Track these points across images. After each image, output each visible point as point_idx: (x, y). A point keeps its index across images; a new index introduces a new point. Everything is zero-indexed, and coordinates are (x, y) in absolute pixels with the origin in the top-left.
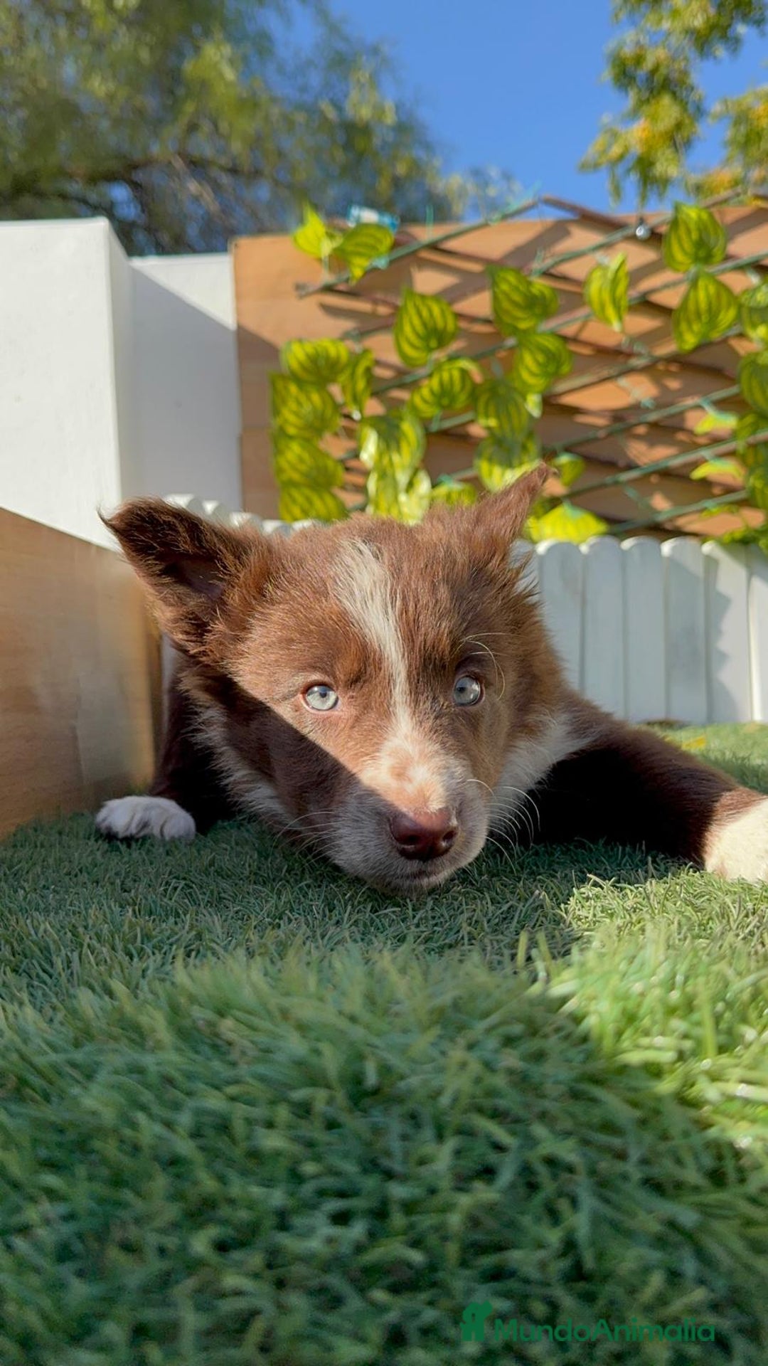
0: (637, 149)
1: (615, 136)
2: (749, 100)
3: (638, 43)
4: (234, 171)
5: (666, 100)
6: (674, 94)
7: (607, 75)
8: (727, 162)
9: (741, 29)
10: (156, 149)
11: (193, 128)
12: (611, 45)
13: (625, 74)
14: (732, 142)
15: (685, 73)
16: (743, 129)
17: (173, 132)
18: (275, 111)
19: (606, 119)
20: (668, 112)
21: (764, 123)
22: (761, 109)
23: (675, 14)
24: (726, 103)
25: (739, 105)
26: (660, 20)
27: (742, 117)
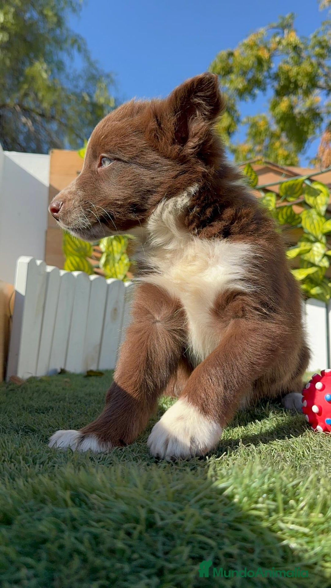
2: (257, 119)
4: (43, 115)
5: (225, 114)
6: (229, 112)
8: (246, 142)
9: (257, 91)
10: (8, 101)
11: (26, 95)
14: (249, 134)
15: (234, 105)
16: (254, 130)
17: (17, 96)
18: (63, 94)
20: (226, 119)
21: (262, 129)
22: (261, 123)
23: (231, 81)
24: (248, 118)
25: (253, 120)
26: (225, 83)
27: (254, 125)
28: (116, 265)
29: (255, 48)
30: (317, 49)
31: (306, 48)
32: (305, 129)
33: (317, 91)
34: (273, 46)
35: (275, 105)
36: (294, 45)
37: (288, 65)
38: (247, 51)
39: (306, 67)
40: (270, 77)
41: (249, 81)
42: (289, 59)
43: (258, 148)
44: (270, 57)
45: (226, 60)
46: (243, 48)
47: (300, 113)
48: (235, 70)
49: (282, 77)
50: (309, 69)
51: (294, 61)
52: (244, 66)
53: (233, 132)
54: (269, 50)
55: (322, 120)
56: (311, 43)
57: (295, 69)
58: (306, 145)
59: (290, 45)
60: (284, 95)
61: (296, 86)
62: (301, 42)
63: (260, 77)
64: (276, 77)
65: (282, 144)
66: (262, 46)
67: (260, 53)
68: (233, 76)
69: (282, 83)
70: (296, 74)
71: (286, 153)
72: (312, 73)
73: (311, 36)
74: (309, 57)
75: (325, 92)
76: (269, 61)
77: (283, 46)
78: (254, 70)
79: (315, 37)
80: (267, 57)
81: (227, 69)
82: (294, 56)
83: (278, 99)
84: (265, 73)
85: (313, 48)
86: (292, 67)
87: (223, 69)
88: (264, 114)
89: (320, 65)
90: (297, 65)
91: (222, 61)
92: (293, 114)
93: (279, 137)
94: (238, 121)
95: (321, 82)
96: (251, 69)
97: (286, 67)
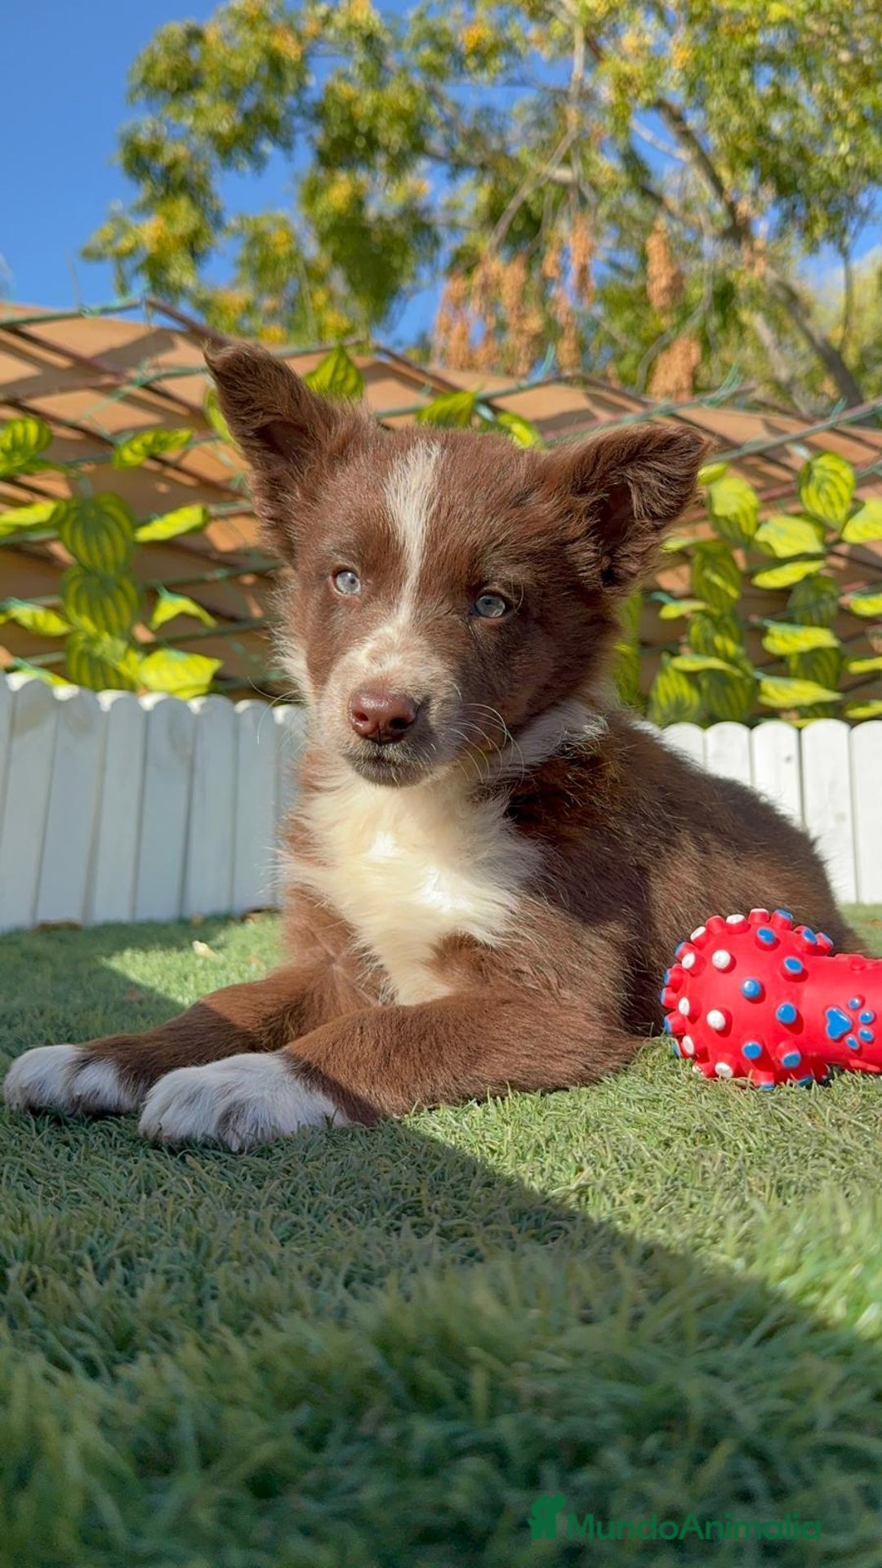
0: (150, 247)
1: (124, 229)
2: (265, 225)
3: (154, 133)
5: (183, 203)
6: (192, 197)
7: (117, 158)
8: (237, 283)
9: (267, 147)
12: (125, 126)
13: (139, 161)
14: (242, 263)
15: (204, 178)
16: (257, 253)
19: (117, 206)
20: (184, 215)
21: (282, 251)
22: (278, 236)
23: (199, 112)
24: (242, 218)
25: (256, 226)
26: (180, 114)
27: (258, 239)
29: (263, 27)
30: (426, 52)
31: (398, 44)
32: (396, 263)
33: (423, 164)
34: (309, 27)
35: (313, 192)
36: (365, 33)
37: (349, 85)
38: (241, 33)
39: (396, 94)
40: (303, 113)
41: (246, 117)
42: (353, 70)
43: (268, 303)
44: (305, 57)
45: (182, 48)
46: (230, 23)
47: (380, 219)
48: (210, 81)
49: (335, 114)
50: (405, 102)
51: (366, 74)
52: (233, 72)
53: (204, 252)
54: (300, 38)
55: (436, 242)
56: (411, 34)
57: (368, 99)
58: (395, 307)
59: (356, 29)
60: (341, 165)
61: (373, 144)
62: (384, 25)
63: (278, 106)
64: (319, 114)
65: (331, 297)
66: (280, 23)
67: (276, 42)
68: (202, 99)
69: (337, 131)
70: (371, 113)
71: (345, 323)
72: (412, 113)
73: (411, 14)
74: (405, 69)
75: (443, 169)
76: (301, 69)
77: (336, 31)
78: (259, 86)
79: (421, 17)
80: (296, 56)
81: (186, 76)
82: (365, 62)
83: (321, 174)
84: (290, 100)
85: (416, 46)
86: (360, 90)
87: (174, 73)
88: (282, 213)
89: (432, 94)
90: (373, 86)
91: (170, 51)
92: (362, 218)
93: (318, 277)
94: (218, 222)
95: (436, 142)
96: (251, 84)
97: (346, 90)
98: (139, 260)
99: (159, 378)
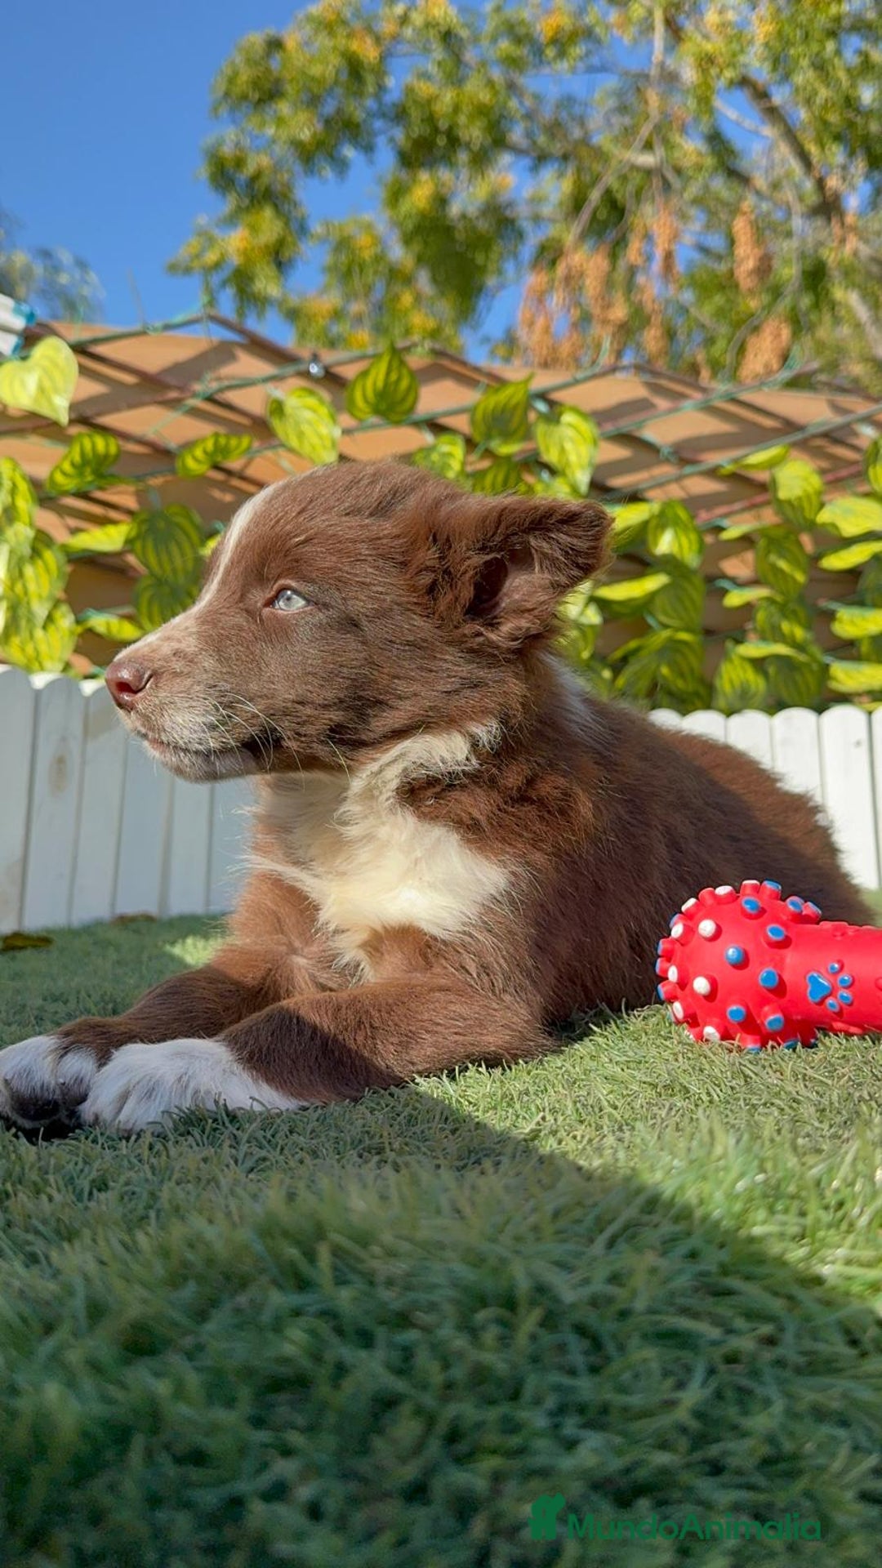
0: (236, 260)
1: (211, 241)
2: (350, 229)
3: (237, 144)
5: (268, 212)
6: (276, 206)
7: (203, 172)
8: (325, 290)
9: (349, 152)
12: (209, 140)
13: (224, 174)
14: (331, 269)
15: (288, 187)
16: (343, 258)
19: (202, 220)
20: (269, 225)
21: (367, 255)
22: (363, 240)
23: (280, 121)
24: (327, 224)
25: (340, 230)
26: (263, 124)
27: (343, 244)
28: (39, 633)
29: (341, 32)
30: (505, 45)
31: (476, 39)
32: (480, 259)
33: (506, 158)
34: (387, 28)
35: (397, 194)
36: (443, 29)
37: (429, 84)
38: (320, 38)
39: (476, 90)
40: (384, 115)
41: (328, 122)
42: (432, 68)
43: (356, 307)
44: (383, 58)
45: (263, 58)
46: (308, 29)
47: (464, 216)
48: (290, 89)
49: (415, 114)
50: (485, 96)
51: (444, 72)
52: (313, 79)
53: (290, 260)
54: (378, 40)
55: (520, 235)
56: (489, 27)
57: (448, 97)
58: (482, 304)
59: (434, 27)
60: (422, 165)
61: (454, 141)
62: (461, 20)
63: (357, 111)
64: (399, 115)
65: (418, 298)
66: (357, 25)
67: (355, 46)
68: (284, 107)
69: (417, 130)
70: (451, 110)
71: (431, 324)
72: (492, 107)
73: (488, 7)
74: (484, 64)
75: (526, 162)
76: (380, 72)
77: (414, 30)
78: (339, 91)
79: (498, 9)
80: (375, 58)
81: (267, 86)
82: (444, 60)
83: (404, 175)
84: (370, 103)
85: (494, 40)
86: (440, 88)
87: (255, 84)
88: (367, 217)
89: (511, 87)
90: (453, 83)
91: (249, 61)
92: (445, 216)
93: (408, 280)
94: (303, 230)
95: (517, 135)
96: (332, 89)
97: (425, 89)
98: (226, 273)
99: (221, 390)
